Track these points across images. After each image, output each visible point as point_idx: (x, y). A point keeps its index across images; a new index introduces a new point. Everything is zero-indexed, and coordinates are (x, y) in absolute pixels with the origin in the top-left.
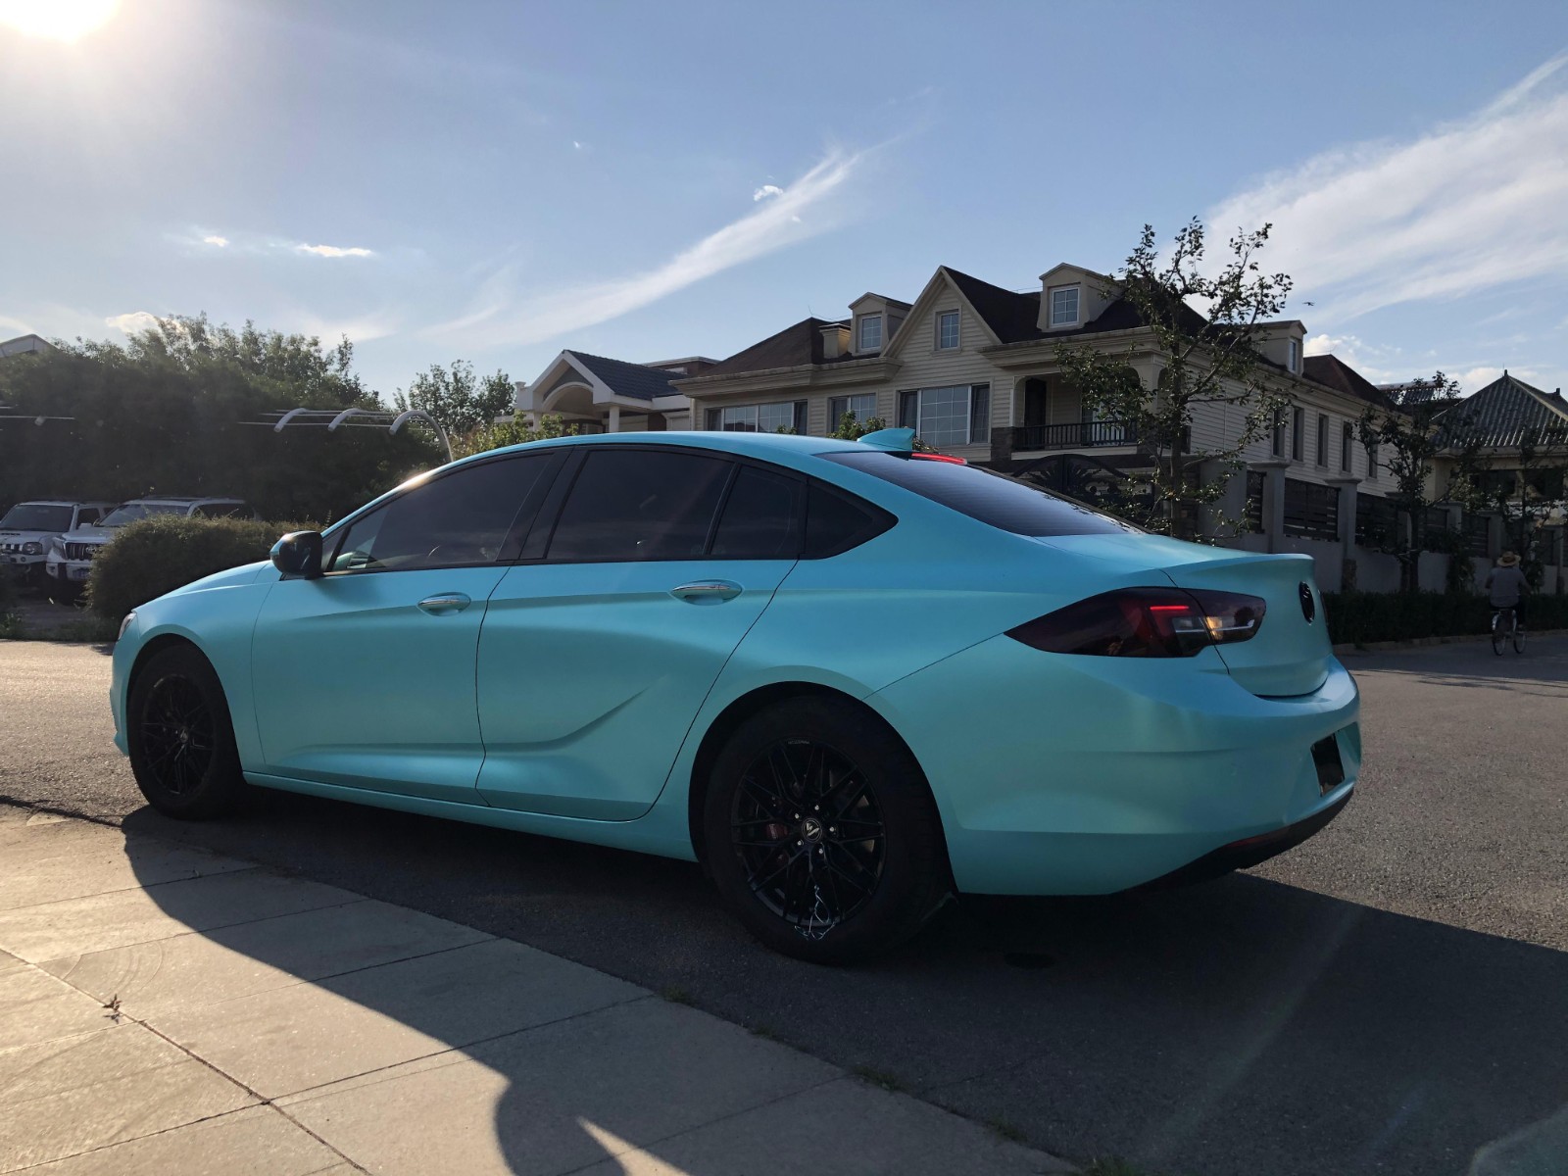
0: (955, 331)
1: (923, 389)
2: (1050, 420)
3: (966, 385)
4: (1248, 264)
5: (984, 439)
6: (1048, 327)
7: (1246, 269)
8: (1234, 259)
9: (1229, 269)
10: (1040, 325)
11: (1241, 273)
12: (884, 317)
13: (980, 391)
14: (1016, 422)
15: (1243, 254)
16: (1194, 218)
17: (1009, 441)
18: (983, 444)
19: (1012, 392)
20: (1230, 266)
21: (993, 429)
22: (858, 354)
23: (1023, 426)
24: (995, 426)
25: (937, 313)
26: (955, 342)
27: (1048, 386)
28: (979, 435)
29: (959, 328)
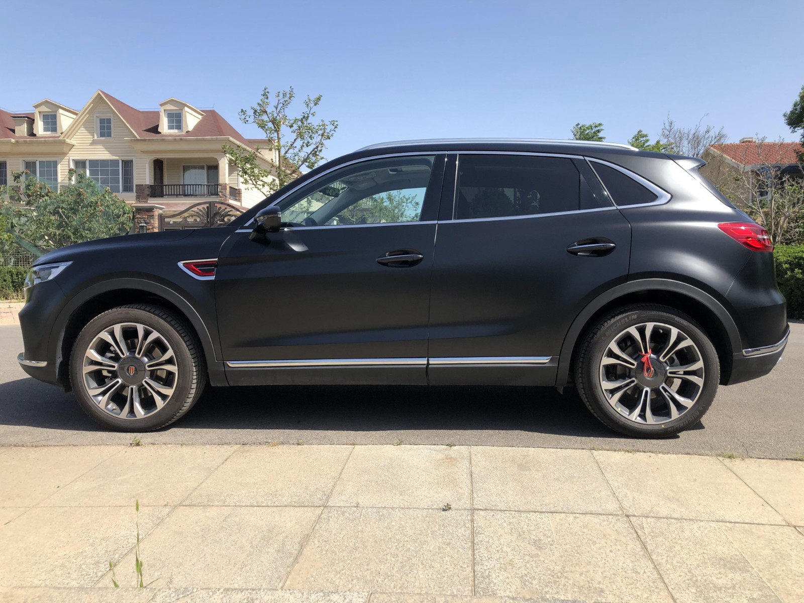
0: (109, 128)
1: (89, 161)
2: (166, 182)
3: (118, 161)
4: (311, 113)
5: (132, 190)
6: (165, 131)
7: (310, 115)
8: (306, 110)
9: (303, 114)
10: (160, 129)
11: (308, 117)
12: (58, 115)
13: (128, 164)
14: (150, 183)
15: (309, 108)
16: (291, 87)
17: (147, 192)
18: (131, 193)
19: (147, 166)
20: (303, 113)
21: (136, 185)
22: (40, 135)
23: (153, 184)
24: (138, 184)
25: (97, 117)
26: (109, 135)
27: (164, 162)
28: (127, 188)
29: (112, 127)
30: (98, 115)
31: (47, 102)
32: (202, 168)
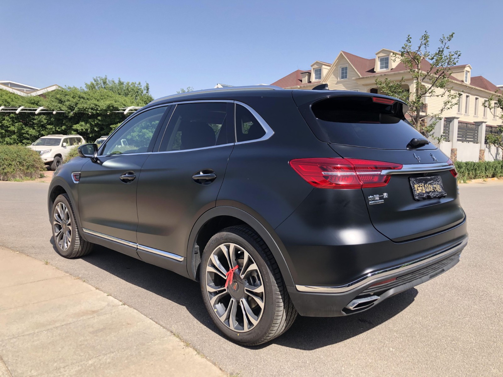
0: (346, 73)
4: (446, 47)
6: (378, 71)
8: (441, 45)
9: (439, 49)
10: (375, 70)
11: (443, 50)
12: (322, 69)
15: (444, 43)
16: (426, 31)
22: (314, 82)
25: (340, 67)
26: (346, 77)
29: (348, 72)
30: (340, 66)
31: (317, 62)
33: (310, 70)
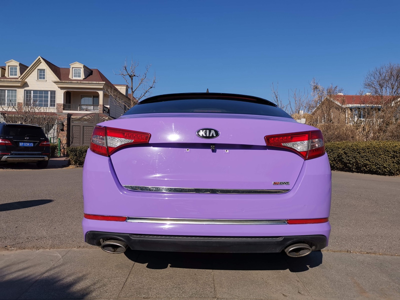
0: (44, 75)
1: (33, 90)
2: (72, 103)
3: (48, 91)
5: (54, 106)
6: (72, 78)
10: (70, 77)
12: (18, 68)
13: (53, 93)
14: (64, 103)
17: (62, 107)
18: (54, 107)
19: (62, 94)
21: (57, 104)
22: (8, 77)
24: (57, 103)
25: (38, 70)
26: (44, 78)
27: (71, 93)
28: (53, 104)
32: (90, 97)
33: (5, 67)
